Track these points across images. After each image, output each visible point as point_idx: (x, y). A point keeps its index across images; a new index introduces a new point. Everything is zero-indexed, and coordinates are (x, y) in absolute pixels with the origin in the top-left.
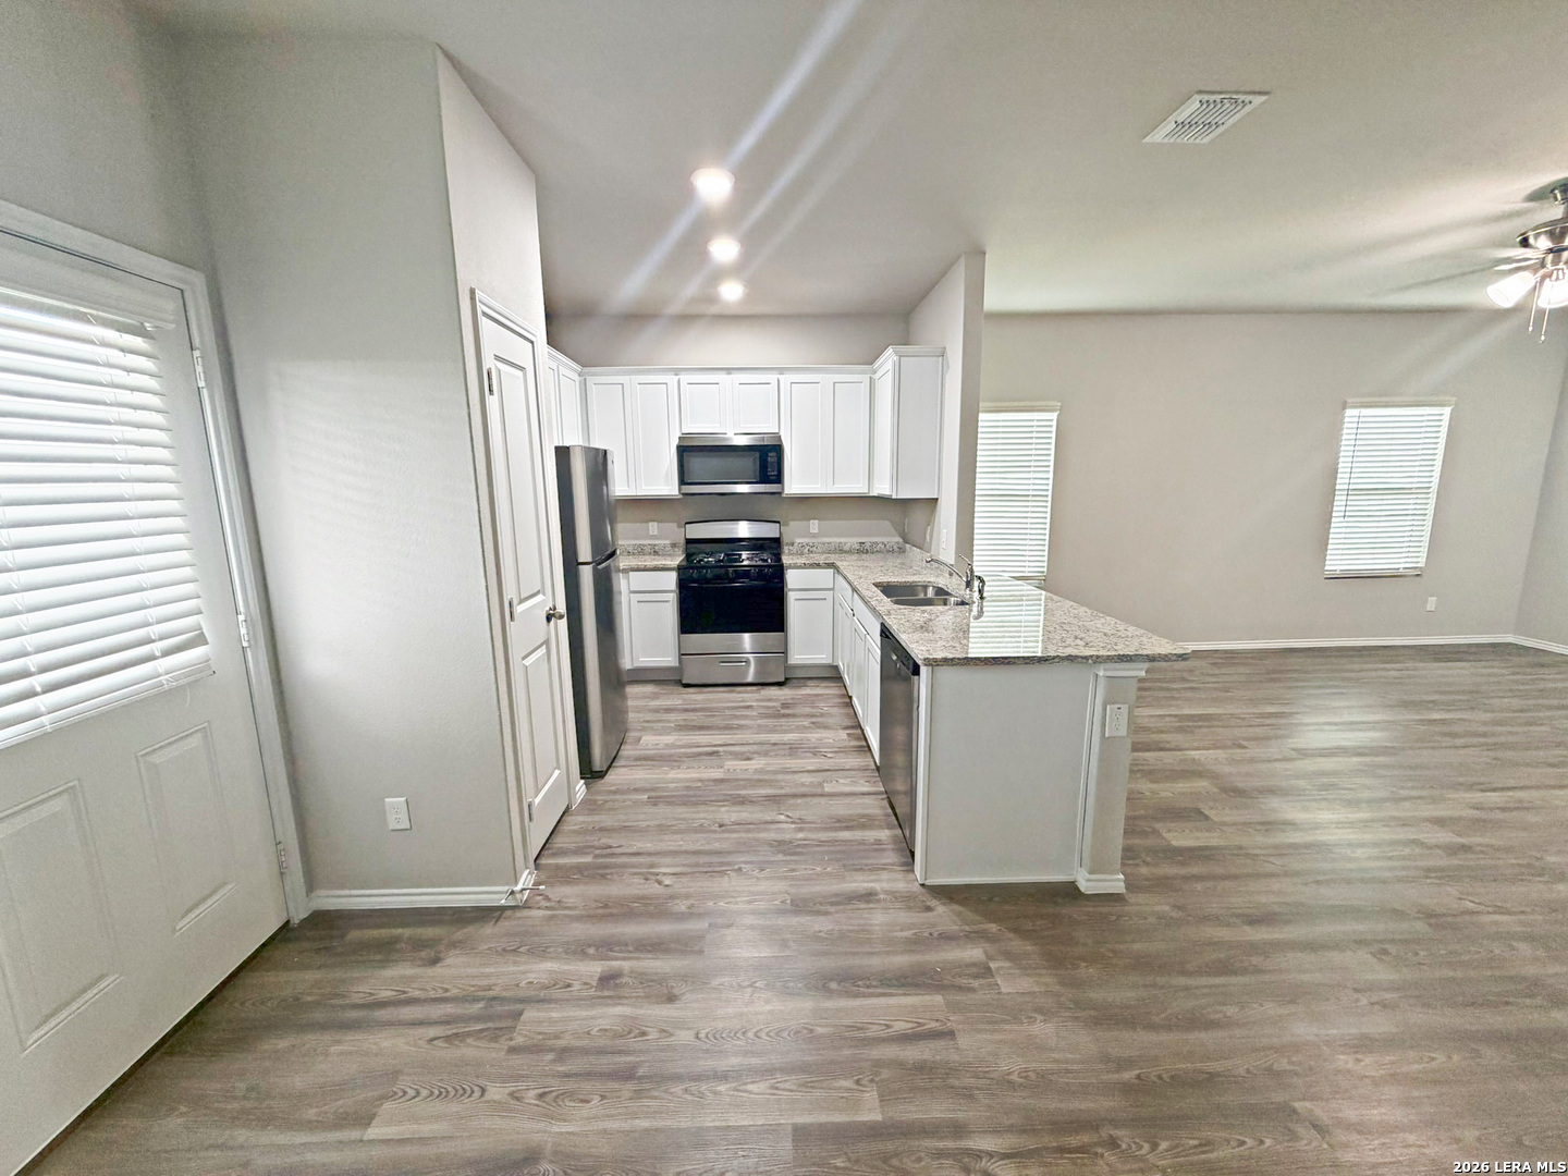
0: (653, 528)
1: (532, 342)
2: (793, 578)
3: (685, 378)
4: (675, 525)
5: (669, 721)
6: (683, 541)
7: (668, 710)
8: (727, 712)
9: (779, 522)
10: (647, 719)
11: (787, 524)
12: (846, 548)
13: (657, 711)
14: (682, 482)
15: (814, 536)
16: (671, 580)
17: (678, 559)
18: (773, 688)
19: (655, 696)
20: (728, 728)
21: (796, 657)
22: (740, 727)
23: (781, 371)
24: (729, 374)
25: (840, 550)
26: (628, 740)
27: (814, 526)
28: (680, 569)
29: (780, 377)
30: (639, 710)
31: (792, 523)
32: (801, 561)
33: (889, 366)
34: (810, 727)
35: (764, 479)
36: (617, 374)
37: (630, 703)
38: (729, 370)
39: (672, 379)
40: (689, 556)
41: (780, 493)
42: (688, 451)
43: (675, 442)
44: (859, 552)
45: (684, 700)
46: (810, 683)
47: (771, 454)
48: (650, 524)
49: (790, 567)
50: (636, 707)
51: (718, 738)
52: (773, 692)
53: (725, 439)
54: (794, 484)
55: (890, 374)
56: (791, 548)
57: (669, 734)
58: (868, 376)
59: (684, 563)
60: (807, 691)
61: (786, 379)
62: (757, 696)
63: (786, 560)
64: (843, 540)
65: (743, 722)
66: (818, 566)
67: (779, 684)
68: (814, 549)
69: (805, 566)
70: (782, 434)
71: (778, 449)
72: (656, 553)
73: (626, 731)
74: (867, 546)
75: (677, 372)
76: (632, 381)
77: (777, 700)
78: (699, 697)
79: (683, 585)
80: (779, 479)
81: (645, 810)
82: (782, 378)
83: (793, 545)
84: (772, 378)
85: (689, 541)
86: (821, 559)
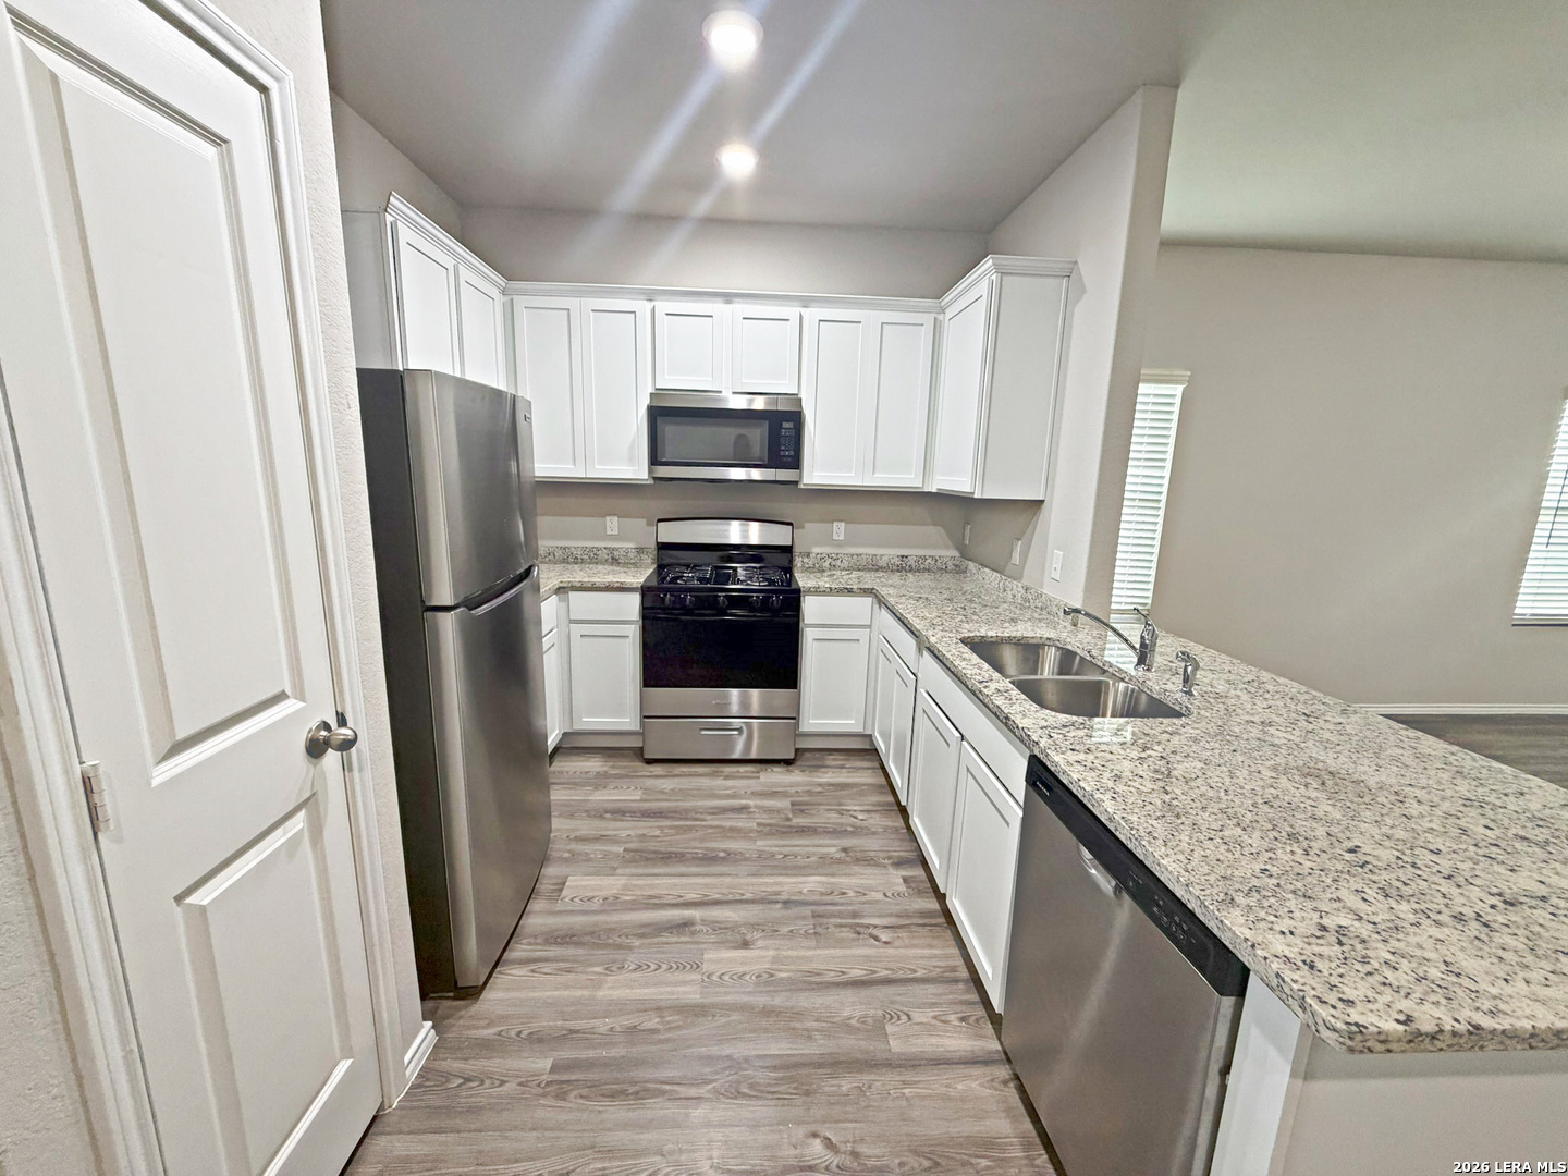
0: (612, 524)
1: (263, 89)
2: (811, 608)
3: (663, 306)
4: (643, 522)
5: (614, 840)
6: (654, 545)
7: (619, 813)
8: (712, 821)
9: (790, 524)
10: (583, 832)
11: (802, 527)
12: (882, 563)
13: (600, 813)
14: (654, 460)
15: (839, 544)
16: (632, 605)
17: (642, 575)
18: (777, 769)
19: (600, 781)
20: (709, 859)
21: (811, 722)
22: (730, 858)
23: (806, 302)
24: (729, 302)
25: (875, 567)
26: (545, 886)
27: (839, 530)
28: (645, 591)
29: (803, 310)
30: (571, 811)
31: (807, 525)
32: (825, 582)
33: (983, 288)
34: (840, 861)
35: (774, 461)
36: (561, 294)
37: (557, 795)
38: (728, 297)
39: (643, 307)
40: (661, 567)
41: (796, 483)
42: (664, 415)
43: (645, 402)
44: (900, 569)
45: (645, 790)
46: (830, 760)
47: (786, 425)
48: (608, 518)
49: (809, 592)
50: (566, 804)
51: (692, 884)
52: (776, 776)
53: (720, 400)
54: (817, 471)
55: (984, 301)
56: (806, 560)
57: (612, 871)
58: (933, 316)
59: (654, 583)
60: (827, 777)
61: (812, 314)
62: (753, 785)
63: (802, 580)
64: (879, 551)
65: (733, 845)
66: (850, 592)
67: (788, 762)
68: (838, 562)
69: (830, 592)
70: (803, 396)
71: (796, 417)
72: (615, 561)
73: (543, 860)
74: (911, 561)
75: (650, 296)
76: (584, 305)
77: (785, 795)
78: (667, 784)
79: (648, 614)
80: (795, 463)
81: (540, 1113)
82: (806, 312)
83: (808, 556)
84: (792, 312)
85: (663, 547)
86: (852, 580)
